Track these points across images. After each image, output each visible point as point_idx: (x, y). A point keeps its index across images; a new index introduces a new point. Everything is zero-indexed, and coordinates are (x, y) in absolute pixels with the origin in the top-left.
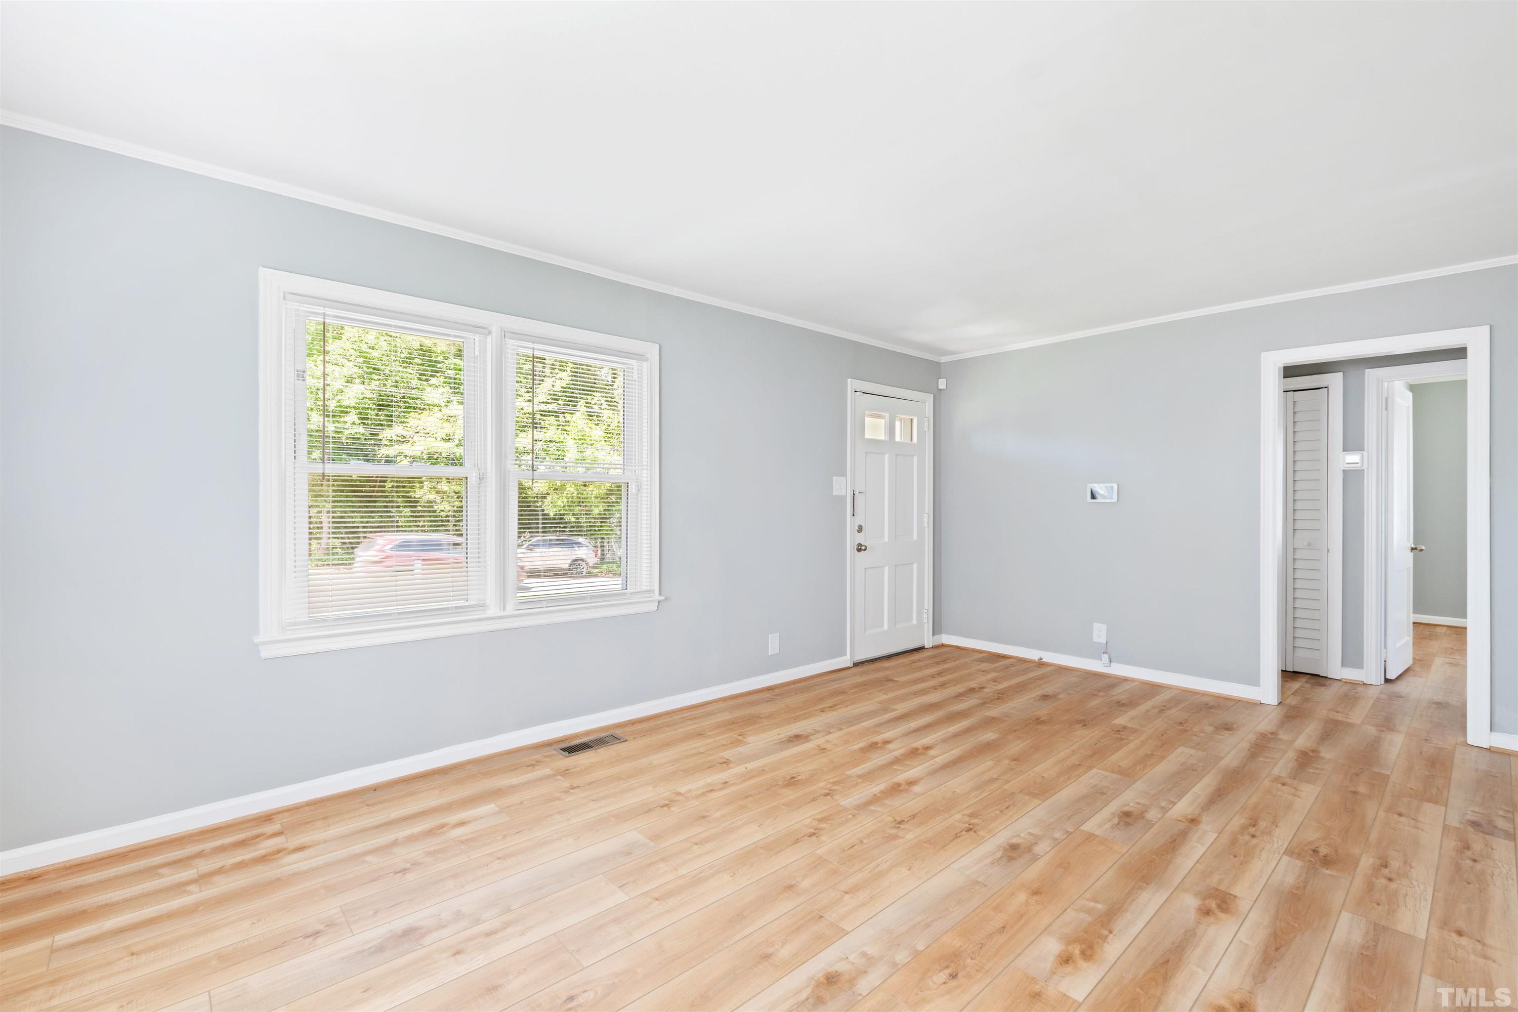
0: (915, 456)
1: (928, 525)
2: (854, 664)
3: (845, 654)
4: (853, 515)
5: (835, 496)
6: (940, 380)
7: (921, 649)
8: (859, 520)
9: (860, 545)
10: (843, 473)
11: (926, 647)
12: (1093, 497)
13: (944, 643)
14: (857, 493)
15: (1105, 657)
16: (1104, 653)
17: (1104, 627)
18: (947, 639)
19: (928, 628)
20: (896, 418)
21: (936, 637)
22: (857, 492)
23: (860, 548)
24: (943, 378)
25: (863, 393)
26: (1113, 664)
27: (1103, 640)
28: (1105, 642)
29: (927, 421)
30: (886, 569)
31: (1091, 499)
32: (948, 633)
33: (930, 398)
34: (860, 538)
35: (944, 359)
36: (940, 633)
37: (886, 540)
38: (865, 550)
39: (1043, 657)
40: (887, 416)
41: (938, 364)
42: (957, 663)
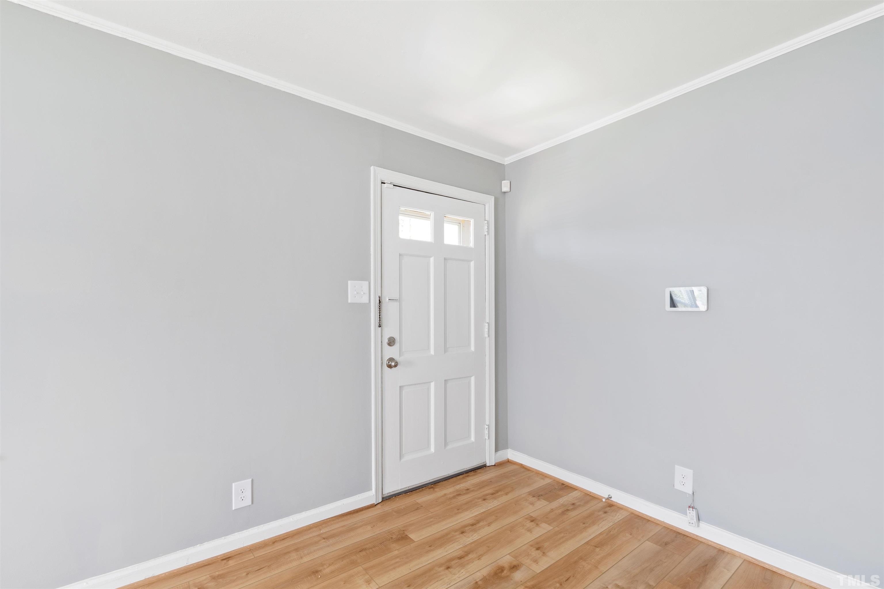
0: (472, 261)
1: (489, 336)
2: (383, 498)
3: (371, 489)
4: (380, 326)
5: (349, 303)
6: (503, 182)
7: (483, 467)
8: (389, 332)
9: (391, 359)
10: (365, 277)
11: (488, 465)
12: (673, 304)
13: (510, 458)
14: (385, 300)
15: (692, 513)
16: (689, 507)
17: (689, 472)
18: (512, 455)
19: (490, 444)
20: (445, 219)
21: (500, 453)
22: (387, 299)
23: (392, 364)
24: (507, 180)
25: (394, 185)
26: (702, 524)
27: (688, 489)
28: (691, 493)
29: (487, 225)
30: (432, 385)
31: (671, 307)
32: (515, 449)
33: (490, 201)
34: (390, 352)
35: (507, 161)
36: (506, 447)
37: (432, 352)
38: (396, 366)
39: (612, 495)
40: (432, 215)
41: (501, 166)
42: (511, 496)
